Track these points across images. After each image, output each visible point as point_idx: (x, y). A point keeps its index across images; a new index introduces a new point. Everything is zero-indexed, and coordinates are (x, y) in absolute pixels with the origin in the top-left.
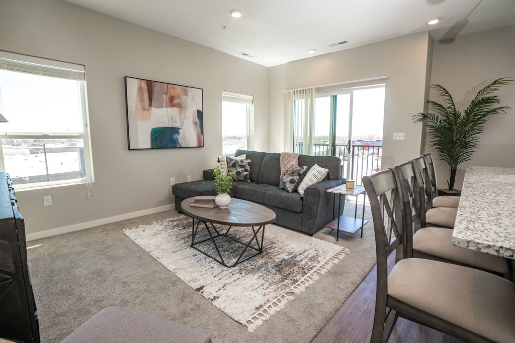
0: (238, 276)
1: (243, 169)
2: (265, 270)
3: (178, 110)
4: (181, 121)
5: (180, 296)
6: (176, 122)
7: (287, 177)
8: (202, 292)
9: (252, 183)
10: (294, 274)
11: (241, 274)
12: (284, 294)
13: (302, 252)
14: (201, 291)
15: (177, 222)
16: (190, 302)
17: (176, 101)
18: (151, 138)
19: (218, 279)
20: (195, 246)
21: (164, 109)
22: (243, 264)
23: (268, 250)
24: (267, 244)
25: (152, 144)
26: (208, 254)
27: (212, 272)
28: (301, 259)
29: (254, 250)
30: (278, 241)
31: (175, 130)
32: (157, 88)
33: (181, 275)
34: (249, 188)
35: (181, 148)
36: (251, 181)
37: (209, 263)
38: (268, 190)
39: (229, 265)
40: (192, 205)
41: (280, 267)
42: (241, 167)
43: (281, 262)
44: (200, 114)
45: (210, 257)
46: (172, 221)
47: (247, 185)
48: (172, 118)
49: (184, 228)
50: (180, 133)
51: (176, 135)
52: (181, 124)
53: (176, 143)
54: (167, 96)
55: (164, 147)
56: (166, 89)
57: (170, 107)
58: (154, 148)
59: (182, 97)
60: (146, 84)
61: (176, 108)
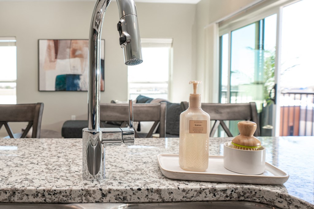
3: (80, 60)
4: (82, 69)
6: (77, 70)
17: (78, 53)
18: (56, 83)
21: (67, 60)
25: (56, 87)
31: (77, 77)
32: (61, 45)
35: (81, 91)
44: (102, 62)
48: (74, 67)
50: (81, 79)
51: (77, 80)
52: (82, 71)
53: (77, 87)
54: (70, 49)
55: (66, 90)
56: (70, 44)
57: (72, 58)
58: (58, 90)
59: (83, 49)
60: (53, 42)
61: (78, 58)
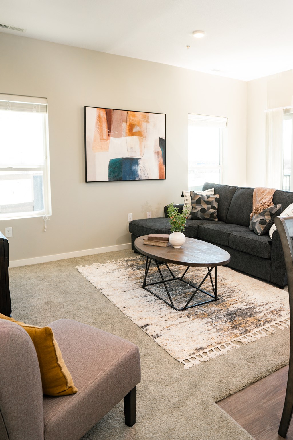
0: (186, 319)
1: (210, 206)
2: (215, 317)
3: (138, 139)
4: (141, 151)
5: (125, 331)
6: (136, 152)
7: (257, 217)
8: (146, 330)
9: (220, 222)
10: (247, 325)
11: (188, 317)
12: (230, 342)
13: (264, 304)
14: (145, 328)
15: (132, 262)
16: (134, 337)
17: (135, 130)
18: (109, 169)
19: (165, 320)
20: (147, 287)
21: (123, 138)
22: (194, 308)
23: (225, 298)
24: (226, 292)
25: (109, 176)
26: (159, 296)
27: (159, 313)
28: (260, 310)
29: (209, 296)
30: (239, 290)
31: (134, 161)
32: (116, 116)
33: (128, 313)
34: (212, 228)
35: (140, 180)
36: (219, 220)
37: (159, 304)
38: (235, 231)
39: (178, 308)
40: (145, 243)
41: (231, 316)
42: (207, 204)
43: (236, 311)
44: (163, 143)
45: (160, 299)
46: (126, 261)
47: (212, 225)
48: (131, 148)
49: (139, 269)
50: (140, 164)
51: (135, 166)
52: (140, 154)
53: (135, 175)
54: (126, 124)
55: (122, 180)
56: (126, 117)
57: (129, 136)
58: (112, 180)
59: (142, 124)
60: (105, 112)
61: (136, 136)
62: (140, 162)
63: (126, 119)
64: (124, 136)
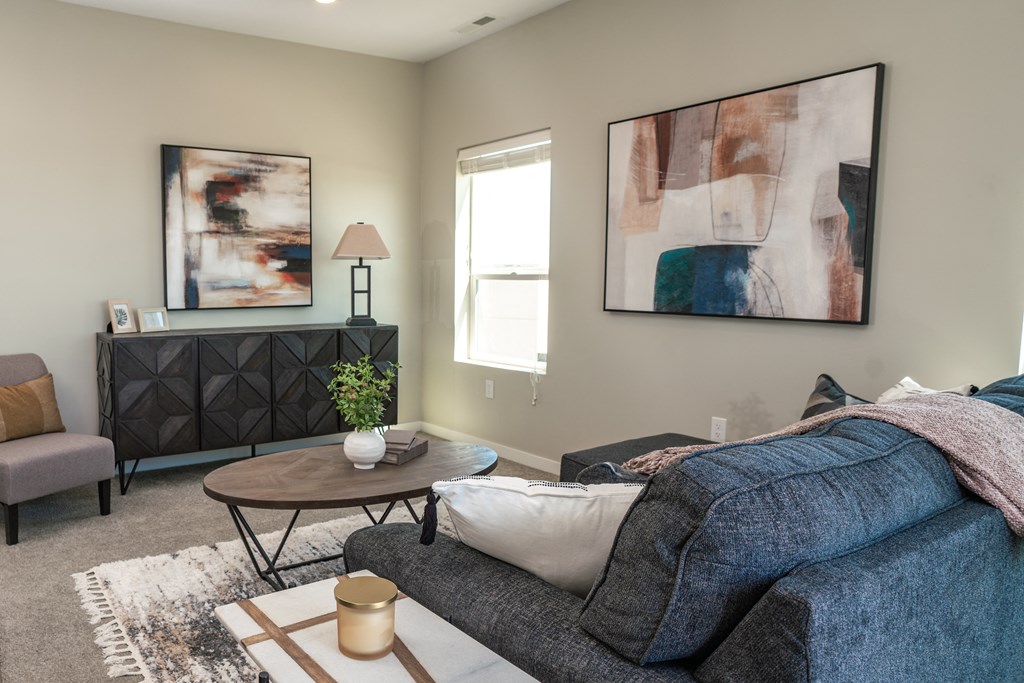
4: (760, 222)
17: (742, 154)
18: (657, 279)
21: (702, 189)
25: (658, 298)
32: (683, 127)
35: (750, 317)
48: (726, 214)
50: (753, 263)
51: (736, 270)
52: (757, 231)
53: (733, 301)
54: (713, 143)
55: (693, 311)
56: (713, 121)
57: (721, 177)
58: (664, 310)
59: (769, 131)
60: (654, 125)
61: (745, 175)
62: (755, 257)
63: (712, 127)
64: (703, 182)
